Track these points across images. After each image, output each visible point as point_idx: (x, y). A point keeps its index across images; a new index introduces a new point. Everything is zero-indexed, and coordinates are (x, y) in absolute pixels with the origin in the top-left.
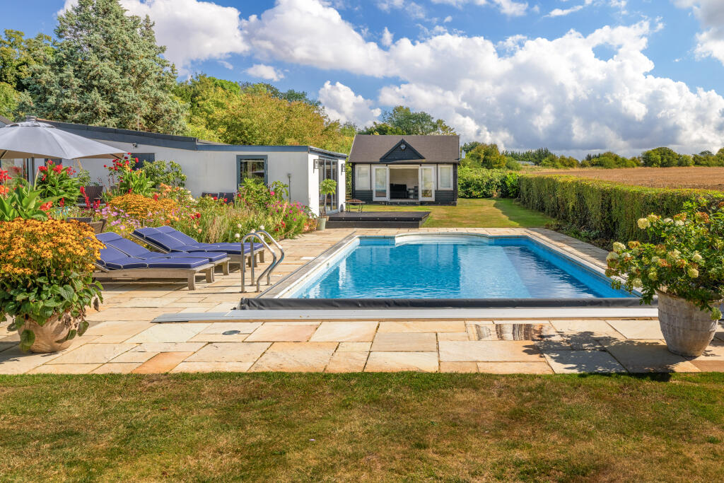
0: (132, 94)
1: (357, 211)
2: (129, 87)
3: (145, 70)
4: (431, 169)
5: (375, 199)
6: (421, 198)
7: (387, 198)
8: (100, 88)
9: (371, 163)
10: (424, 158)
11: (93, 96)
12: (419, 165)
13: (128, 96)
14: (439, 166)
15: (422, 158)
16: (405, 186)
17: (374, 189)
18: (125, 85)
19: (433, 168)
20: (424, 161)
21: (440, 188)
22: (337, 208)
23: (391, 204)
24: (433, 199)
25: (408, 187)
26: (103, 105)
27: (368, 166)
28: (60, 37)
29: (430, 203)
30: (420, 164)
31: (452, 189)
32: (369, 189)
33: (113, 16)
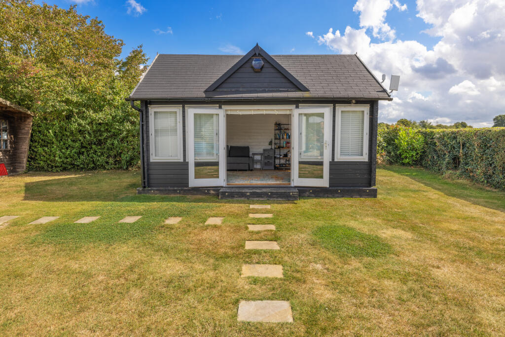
4: (322, 115)
5: (194, 182)
6: (297, 181)
7: (223, 179)
9: (184, 102)
10: (307, 90)
12: (293, 107)
14: (340, 108)
15: (298, 87)
17: (191, 159)
19: (324, 111)
20: (306, 95)
21: (339, 158)
24: (325, 182)
27: (178, 109)
29: (318, 192)
30: (297, 102)
31: (365, 158)
32: (182, 160)
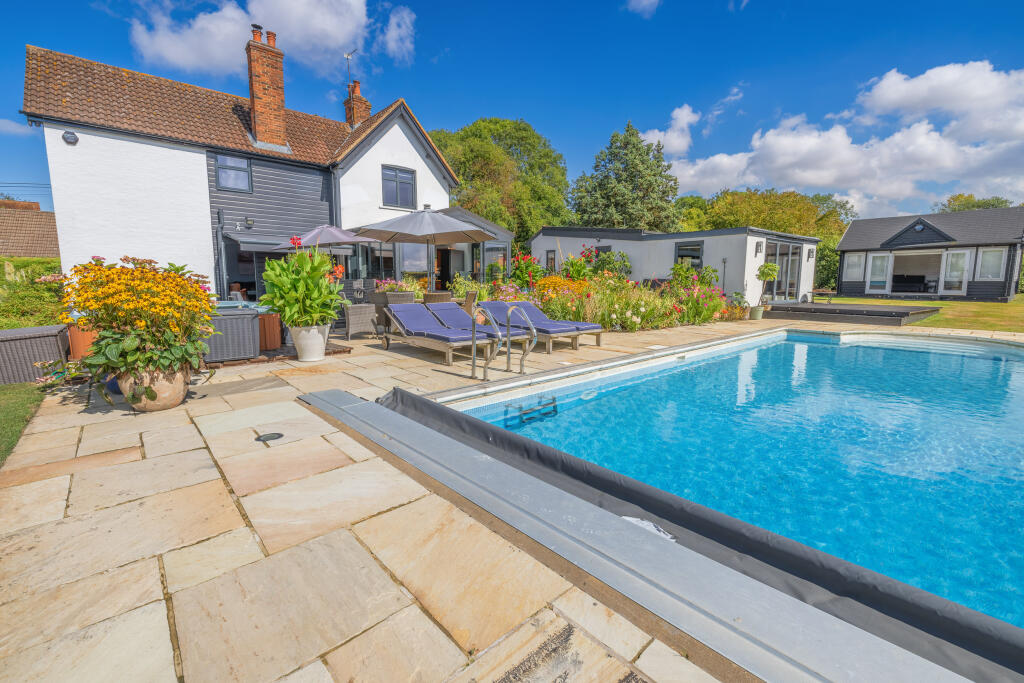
0: (639, 206)
1: (825, 302)
2: (638, 201)
3: (650, 184)
4: (964, 254)
5: (868, 291)
6: (941, 291)
7: (888, 290)
8: (617, 205)
9: (867, 251)
10: (954, 240)
11: (610, 211)
12: (943, 250)
13: (635, 208)
14: (981, 250)
15: (948, 239)
16: (923, 277)
17: (868, 280)
18: (634, 199)
19: (968, 253)
20: (954, 243)
21: (979, 279)
22: (797, 298)
23: (891, 298)
24: (963, 292)
25: (927, 279)
26: (617, 217)
27: (863, 254)
28: (596, 171)
29: (958, 298)
30: (947, 248)
31: (1002, 279)
32: (862, 280)
33: (630, 146)
